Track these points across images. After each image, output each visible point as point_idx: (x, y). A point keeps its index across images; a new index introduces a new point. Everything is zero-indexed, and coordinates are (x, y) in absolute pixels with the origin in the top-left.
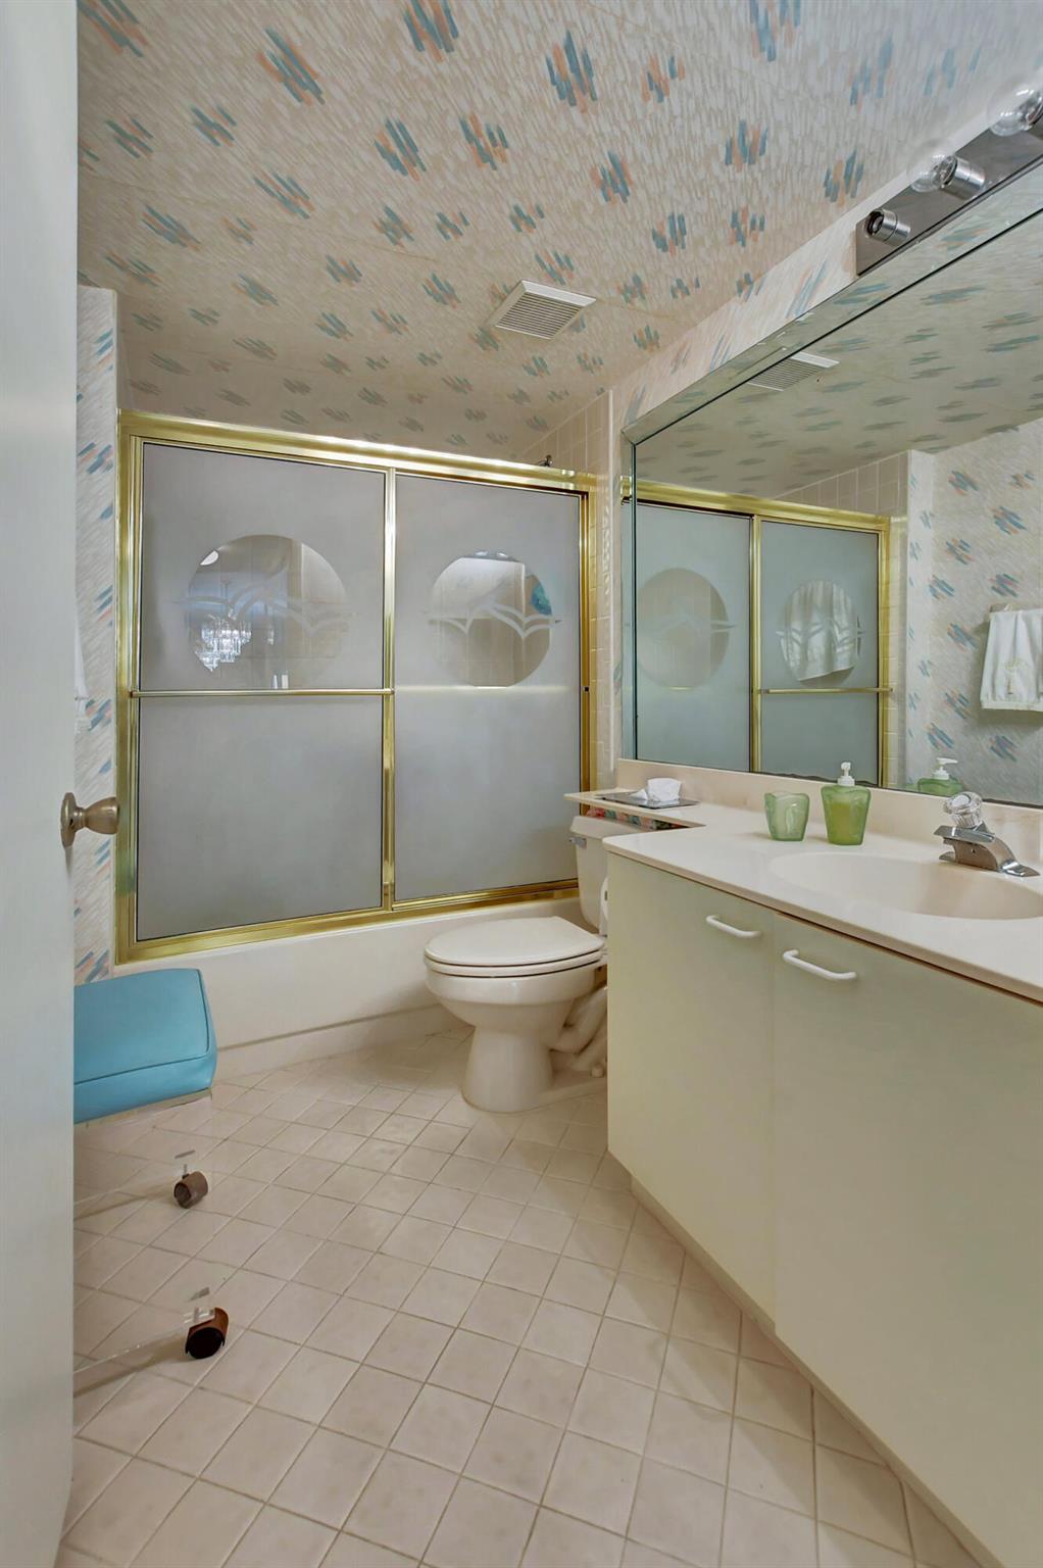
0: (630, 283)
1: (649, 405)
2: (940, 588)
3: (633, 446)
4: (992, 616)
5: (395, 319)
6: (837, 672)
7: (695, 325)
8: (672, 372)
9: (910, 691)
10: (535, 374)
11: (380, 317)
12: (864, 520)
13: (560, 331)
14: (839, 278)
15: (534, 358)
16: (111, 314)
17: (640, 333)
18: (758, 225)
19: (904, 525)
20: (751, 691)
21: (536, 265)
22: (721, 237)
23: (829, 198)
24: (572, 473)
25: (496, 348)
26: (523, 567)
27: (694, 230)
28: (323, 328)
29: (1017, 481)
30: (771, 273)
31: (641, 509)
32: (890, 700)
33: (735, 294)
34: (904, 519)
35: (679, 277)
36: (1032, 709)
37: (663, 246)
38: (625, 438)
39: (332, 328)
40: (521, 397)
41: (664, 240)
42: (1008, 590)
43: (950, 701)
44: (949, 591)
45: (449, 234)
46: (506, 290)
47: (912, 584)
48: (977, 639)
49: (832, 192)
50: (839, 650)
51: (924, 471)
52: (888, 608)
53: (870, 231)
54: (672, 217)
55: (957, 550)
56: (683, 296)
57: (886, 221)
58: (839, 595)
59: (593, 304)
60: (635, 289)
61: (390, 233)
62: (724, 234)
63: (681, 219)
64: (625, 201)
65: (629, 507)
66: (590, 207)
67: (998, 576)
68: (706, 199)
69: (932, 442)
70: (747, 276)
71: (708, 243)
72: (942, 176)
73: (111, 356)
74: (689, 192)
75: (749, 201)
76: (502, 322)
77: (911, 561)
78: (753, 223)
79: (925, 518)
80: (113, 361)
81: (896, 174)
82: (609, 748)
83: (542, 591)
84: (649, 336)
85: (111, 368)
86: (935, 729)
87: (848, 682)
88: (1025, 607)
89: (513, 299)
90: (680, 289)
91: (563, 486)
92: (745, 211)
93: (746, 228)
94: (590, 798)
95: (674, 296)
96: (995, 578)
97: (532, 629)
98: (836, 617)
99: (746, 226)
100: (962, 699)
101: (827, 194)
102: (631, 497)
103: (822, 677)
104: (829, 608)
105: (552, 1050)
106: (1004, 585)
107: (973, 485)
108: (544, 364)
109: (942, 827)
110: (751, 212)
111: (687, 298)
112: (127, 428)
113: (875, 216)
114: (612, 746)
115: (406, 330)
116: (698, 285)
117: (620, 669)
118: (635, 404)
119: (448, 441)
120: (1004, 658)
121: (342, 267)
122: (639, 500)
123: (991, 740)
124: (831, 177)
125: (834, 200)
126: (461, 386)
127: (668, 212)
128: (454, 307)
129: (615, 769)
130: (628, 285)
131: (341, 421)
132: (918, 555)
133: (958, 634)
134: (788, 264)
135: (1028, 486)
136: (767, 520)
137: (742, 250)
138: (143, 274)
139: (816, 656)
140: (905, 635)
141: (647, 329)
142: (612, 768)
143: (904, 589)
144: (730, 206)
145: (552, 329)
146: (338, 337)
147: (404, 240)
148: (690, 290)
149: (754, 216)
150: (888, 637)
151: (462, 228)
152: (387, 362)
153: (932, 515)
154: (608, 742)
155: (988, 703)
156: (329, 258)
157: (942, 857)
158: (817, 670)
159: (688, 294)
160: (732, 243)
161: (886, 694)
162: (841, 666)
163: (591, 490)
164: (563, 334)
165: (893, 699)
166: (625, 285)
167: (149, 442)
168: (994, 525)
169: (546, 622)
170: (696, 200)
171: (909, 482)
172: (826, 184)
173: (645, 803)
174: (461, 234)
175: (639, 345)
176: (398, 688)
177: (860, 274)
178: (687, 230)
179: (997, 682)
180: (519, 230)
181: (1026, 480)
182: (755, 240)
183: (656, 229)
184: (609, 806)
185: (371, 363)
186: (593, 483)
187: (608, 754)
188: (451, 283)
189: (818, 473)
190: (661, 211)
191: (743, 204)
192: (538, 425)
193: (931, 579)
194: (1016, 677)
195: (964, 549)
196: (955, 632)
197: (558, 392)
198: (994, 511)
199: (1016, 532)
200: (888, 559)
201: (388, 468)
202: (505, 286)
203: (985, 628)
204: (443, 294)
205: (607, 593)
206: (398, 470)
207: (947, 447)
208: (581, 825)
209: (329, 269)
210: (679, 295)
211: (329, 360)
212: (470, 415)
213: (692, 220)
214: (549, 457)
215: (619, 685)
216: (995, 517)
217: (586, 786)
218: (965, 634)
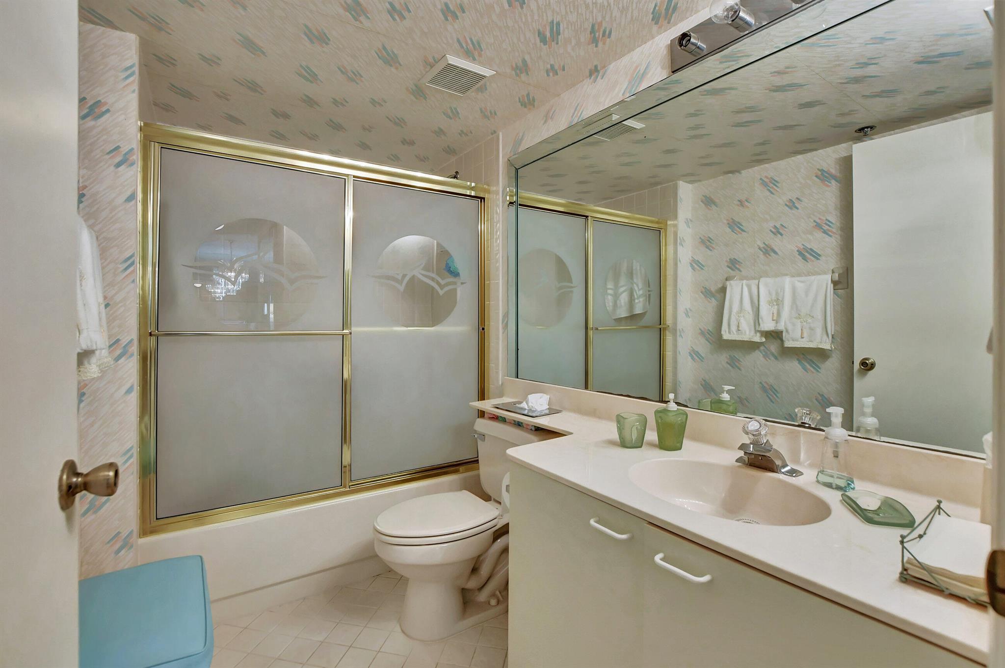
0: (520, 64)
1: (528, 143)
2: (696, 264)
3: (516, 172)
4: (728, 283)
5: (354, 73)
6: (635, 314)
7: (559, 95)
8: (544, 124)
9: (679, 327)
10: (451, 118)
11: (343, 71)
12: (652, 222)
13: (471, 90)
14: (658, 74)
15: (451, 108)
16: (134, 52)
17: (523, 96)
18: (607, 34)
19: (675, 226)
20: (587, 328)
21: (457, 45)
22: (582, 40)
23: (654, 22)
24: (473, 184)
25: (425, 98)
26: (435, 241)
27: (566, 33)
28: (301, 75)
29: (741, 203)
30: (611, 66)
31: (521, 210)
32: (667, 332)
33: (587, 77)
34: (675, 222)
35: (552, 63)
36: (752, 340)
37: (544, 40)
38: (510, 163)
39: (306, 74)
40: (440, 132)
41: (545, 38)
42: (736, 268)
43: (702, 333)
44: (701, 266)
45: (397, 17)
46: (435, 61)
47: (680, 261)
48: (718, 296)
49: (656, 19)
50: (637, 301)
51: (686, 193)
52: (666, 276)
53: (681, 45)
54: (552, 22)
55: (706, 243)
56: (553, 76)
57: (692, 40)
58: (636, 266)
59: (494, 75)
60: (522, 69)
61: (353, 13)
62: (585, 37)
63: (558, 24)
64: (522, 8)
65: (513, 208)
66: (497, 9)
67: (730, 259)
68: (576, 13)
69: (691, 177)
70: (596, 67)
71: (574, 42)
72: (730, 15)
73: (134, 82)
74: (566, 6)
75: (604, 18)
76: (431, 82)
77: (680, 248)
78: (604, 32)
79: (687, 222)
80: (136, 87)
81: (697, 11)
82: (498, 369)
83: (453, 262)
84: (529, 99)
85: (134, 91)
86: (693, 350)
87: (643, 322)
88: (747, 278)
89: (440, 66)
90: (552, 70)
91: (468, 193)
92: (600, 24)
93: (599, 36)
94: (487, 405)
95: (548, 75)
96: (729, 261)
97: (446, 289)
98: (635, 280)
99: (599, 34)
100: (709, 332)
101: (653, 20)
102: (515, 202)
103: (626, 318)
104: (631, 274)
105: (463, 589)
106: (734, 264)
107: (714, 203)
108: (458, 113)
109: (743, 444)
110: (604, 25)
111: (556, 77)
112: (148, 136)
113: (684, 36)
114: (500, 368)
115: (362, 81)
116: (564, 70)
117: (506, 315)
118: (518, 142)
119: (388, 158)
120: (736, 308)
121: (316, 33)
122: (520, 205)
123: (726, 357)
124: (657, 8)
125: (656, 23)
126: (399, 122)
127: (550, 20)
128: (397, 68)
129: (502, 384)
130: (518, 65)
131: (311, 140)
132: (683, 244)
133: (707, 293)
134: (625, 60)
135: (748, 207)
136: (597, 220)
137: (595, 49)
138: (159, 25)
139: (623, 304)
140: (676, 292)
141: (528, 95)
142: (500, 383)
143: (676, 264)
144: (591, 20)
145: (465, 89)
146: (311, 82)
147: (362, 18)
148: (558, 71)
149: (606, 28)
150: (666, 293)
151: (405, 14)
152: (347, 102)
153: (691, 221)
154: (497, 365)
155: (726, 336)
156: (306, 26)
157: (737, 461)
158: (623, 313)
159: (557, 74)
160: (589, 44)
161: (665, 329)
162: (638, 310)
163: (486, 196)
164: (471, 93)
165: (669, 332)
166: (516, 65)
167: (164, 147)
168: (728, 228)
169: (455, 283)
170: (569, 13)
171: (679, 201)
172: (653, 13)
173: (526, 412)
174: (405, 18)
175: (522, 105)
176: (354, 329)
177: (673, 72)
178: (561, 31)
179: (732, 323)
180: (447, 20)
181: (746, 203)
182: (604, 44)
183: (541, 29)
184: (499, 413)
185: (335, 102)
186: (489, 192)
187: (497, 373)
188: (396, 52)
189: (622, 191)
190: (545, 18)
191: (599, 19)
192: (450, 151)
193: (691, 259)
194: (742, 320)
195: (710, 242)
196: (705, 291)
197: (465, 131)
198: (727, 220)
199: (741, 233)
200: (666, 245)
201: (347, 175)
202: (434, 58)
203: (723, 290)
204: (390, 59)
205: (498, 264)
206: (354, 177)
207: (700, 181)
208: (482, 425)
209: (306, 34)
210: (551, 74)
211: (304, 98)
212: (404, 142)
213: (565, 26)
214: (457, 173)
215: (506, 326)
216: (728, 224)
217: (482, 396)
218: (711, 292)
